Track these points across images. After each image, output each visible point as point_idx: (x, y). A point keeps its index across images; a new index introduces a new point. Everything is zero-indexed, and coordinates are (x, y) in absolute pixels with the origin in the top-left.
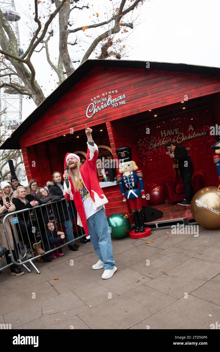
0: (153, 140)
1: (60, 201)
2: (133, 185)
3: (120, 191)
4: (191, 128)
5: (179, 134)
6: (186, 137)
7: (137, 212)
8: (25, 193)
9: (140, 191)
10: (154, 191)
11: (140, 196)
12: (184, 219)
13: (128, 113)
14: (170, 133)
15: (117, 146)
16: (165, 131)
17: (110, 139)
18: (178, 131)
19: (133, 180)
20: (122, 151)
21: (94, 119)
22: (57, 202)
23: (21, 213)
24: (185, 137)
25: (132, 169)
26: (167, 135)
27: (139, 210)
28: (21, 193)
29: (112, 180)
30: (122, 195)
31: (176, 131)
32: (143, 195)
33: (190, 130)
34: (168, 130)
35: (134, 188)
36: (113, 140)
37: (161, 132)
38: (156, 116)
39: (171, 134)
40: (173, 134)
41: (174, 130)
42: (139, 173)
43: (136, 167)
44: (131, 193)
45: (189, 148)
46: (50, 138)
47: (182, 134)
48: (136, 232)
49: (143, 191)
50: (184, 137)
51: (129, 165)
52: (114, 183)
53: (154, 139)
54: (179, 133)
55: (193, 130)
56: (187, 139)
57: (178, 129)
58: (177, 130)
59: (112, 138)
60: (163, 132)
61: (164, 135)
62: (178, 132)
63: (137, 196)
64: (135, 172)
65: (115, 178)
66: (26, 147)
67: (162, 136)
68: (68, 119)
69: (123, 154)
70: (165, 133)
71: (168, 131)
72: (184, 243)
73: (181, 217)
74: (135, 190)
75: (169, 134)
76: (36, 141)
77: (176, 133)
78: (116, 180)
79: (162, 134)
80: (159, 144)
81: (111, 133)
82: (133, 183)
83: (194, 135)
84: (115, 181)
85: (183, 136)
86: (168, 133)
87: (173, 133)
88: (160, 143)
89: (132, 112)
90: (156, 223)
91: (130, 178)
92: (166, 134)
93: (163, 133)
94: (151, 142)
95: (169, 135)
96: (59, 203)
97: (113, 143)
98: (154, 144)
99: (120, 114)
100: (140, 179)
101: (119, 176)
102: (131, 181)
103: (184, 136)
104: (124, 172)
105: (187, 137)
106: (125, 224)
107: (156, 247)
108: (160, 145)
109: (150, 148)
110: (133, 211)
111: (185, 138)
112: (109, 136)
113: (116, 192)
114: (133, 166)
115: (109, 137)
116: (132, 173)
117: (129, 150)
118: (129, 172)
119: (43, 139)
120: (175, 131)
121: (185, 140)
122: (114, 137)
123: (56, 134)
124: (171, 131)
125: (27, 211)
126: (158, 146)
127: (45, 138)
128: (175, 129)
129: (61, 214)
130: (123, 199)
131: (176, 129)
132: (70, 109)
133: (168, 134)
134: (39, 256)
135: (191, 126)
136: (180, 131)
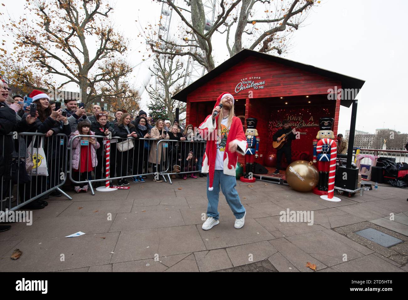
1: (200, 143)
2: (251, 146)
4: (312, 119)
5: (300, 121)
7: (249, 164)
8: (177, 130)
9: (255, 151)
10: (271, 157)
11: (254, 154)
12: (280, 179)
13: (263, 96)
14: (294, 118)
15: (249, 116)
16: (291, 116)
17: (246, 111)
19: (252, 142)
20: (250, 120)
21: (239, 94)
22: (198, 143)
23: (172, 142)
24: (305, 124)
25: (254, 134)
27: (251, 164)
28: (174, 130)
31: (299, 119)
32: (257, 154)
33: (311, 120)
35: (251, 148)
36: (248, 112)
37: (288, 116)
38: (286, 103)
39: (295, 120)
40: (296, 120)
41: (298, 117)
42: (258, 139)
43: (257, 134)
44: (248, 151)
45: (305, 133)
46: (208, 100)
48: (245, 178)
49: (257, 151)
51: (252, 131)
55: (313, 120)
58: (300, 118)
60: (290, 117)
61: (289, 119)
62: (300, 119)
63: (252, 153)
64: (255, 137)
66: (190, 102)
67: (288, 120)
68: (222, 90)
69: (250, 123)
70: (291, 118)
71: (294, 117)
72: (272, 193)
73: (280, 177)
74: (252, 149)
76: (198, 100)
77: (299, 120)
79: (288, 118)
82: (252, 144)
83: (313, 124)
85: (304, 123)
89: (266, 95)
90: (261, 176)
91: (251, 140)
92: (291, 119)
94: (279, 122)
96: (199, 143)
98: (280, 124)
99: (258, 95)
100: (258, 143)
102: (250, 142)
104: (248, 135)
105: (307, 125)
106: (239, 170)
107: (252, 190)
109: (277, 126)
110: (247, 163)
114: (255, 133)
116: (253, 137)
117: (256, 121)
118: (251, 136)
119: (203, 99)
122: (249, 110)
123: (212, 99)
124: (296, 117)
125: (176, 142)
127: (204, 99)
129: (199, 152)
132: (225, 83)
133: (292, 119)
134: (176, 173)
135: (312, 117)
136: (302, 119)
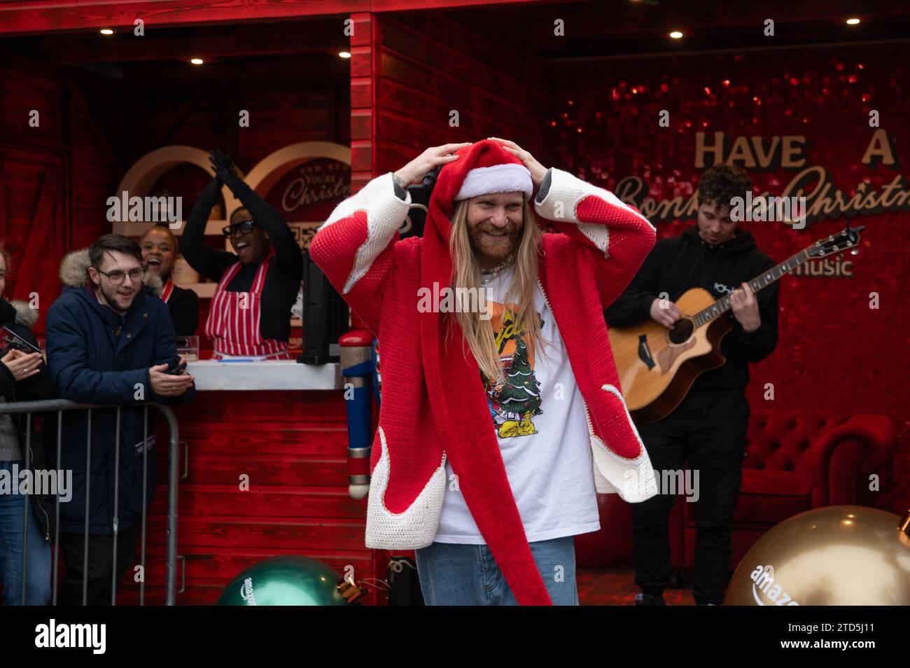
0: (641, 175)
3: (345, 430)
5: (796, 171)
6: (839, 194)
14: (748, 152)
16: (719, 136)
17: (353, 115)
18: (798, 151)
24: (831, 194)
26: (730, 162)
29: (313, 356)
30: (348, 455)
31: (787, 151)
33: (872, 157)
34: (741, 135)
36: (372, 128)
37: (700, 136)
39: (750, 163)
40: (765, 162)
41: (776, 140)
45: (841, 262)
47: (816, 176)
50: (826, 197)
52: (321, 379)
53: (647, 175)
54: (801, 163)
56: (843, 208)
57: (801, 139)
58: (794, 144)
59: (368, 113)
60: (710, 141)
61: (709, 157)
62: (794, 158)
65: (334, 349)
67: (699, 163)
70: (718, 149)
71: (741, 141)
75: (739, 157)
77: (786, 162)
78: (336, 360)
79: (701, 149)
80: (668, 204)
81: (368, 82)
84: (330, 367)
85: (823, 185)
86: (740, 151)
87: (766, 154)
88: (679, 200)
92: (726, 156)
93: (710, 149)
94: (629, 185)
95: (739, 164)
97: (368, 145)
98: (639, 199)
101: (357, 339)
103: (828, 186)
105: (847, 198)
108: (677, 213)
111: (828, 201)
112: (352, 94)
113: (326, 433)
115: (354, 100)
120: (780, 145)
121: (827, 210)
122: (377, 108)
124: (757, 141)
126: (663, 215)
128: (781, 136)
130: (351, 482)
131: (787, 140)
133: (734, 156)
135: (880, 135)
136: (810, 154)
